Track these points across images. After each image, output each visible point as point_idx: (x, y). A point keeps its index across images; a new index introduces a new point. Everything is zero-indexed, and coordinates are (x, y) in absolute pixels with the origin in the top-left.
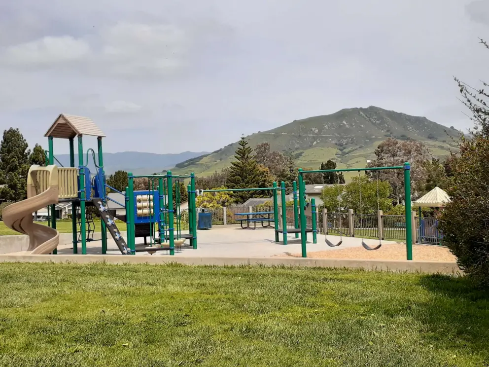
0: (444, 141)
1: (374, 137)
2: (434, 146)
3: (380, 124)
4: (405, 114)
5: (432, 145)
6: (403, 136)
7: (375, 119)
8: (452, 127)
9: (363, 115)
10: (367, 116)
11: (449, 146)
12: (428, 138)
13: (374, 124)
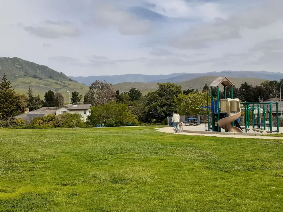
0: (58, 80)
1: (17, 75)
2: (53, 82)
3: (20, 68)
4: (35, 64)
5: (52, 82)
6: (35, 76)
7: (18, 65)
8: (61, 73)
9: (10, 62)
10: (12, 63)
11: (60, 83)
12: (49, 78)
13: (17, 68)
